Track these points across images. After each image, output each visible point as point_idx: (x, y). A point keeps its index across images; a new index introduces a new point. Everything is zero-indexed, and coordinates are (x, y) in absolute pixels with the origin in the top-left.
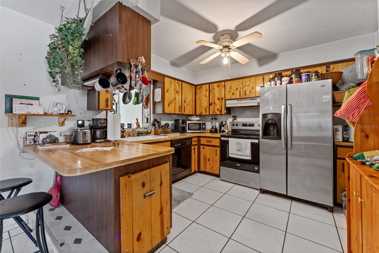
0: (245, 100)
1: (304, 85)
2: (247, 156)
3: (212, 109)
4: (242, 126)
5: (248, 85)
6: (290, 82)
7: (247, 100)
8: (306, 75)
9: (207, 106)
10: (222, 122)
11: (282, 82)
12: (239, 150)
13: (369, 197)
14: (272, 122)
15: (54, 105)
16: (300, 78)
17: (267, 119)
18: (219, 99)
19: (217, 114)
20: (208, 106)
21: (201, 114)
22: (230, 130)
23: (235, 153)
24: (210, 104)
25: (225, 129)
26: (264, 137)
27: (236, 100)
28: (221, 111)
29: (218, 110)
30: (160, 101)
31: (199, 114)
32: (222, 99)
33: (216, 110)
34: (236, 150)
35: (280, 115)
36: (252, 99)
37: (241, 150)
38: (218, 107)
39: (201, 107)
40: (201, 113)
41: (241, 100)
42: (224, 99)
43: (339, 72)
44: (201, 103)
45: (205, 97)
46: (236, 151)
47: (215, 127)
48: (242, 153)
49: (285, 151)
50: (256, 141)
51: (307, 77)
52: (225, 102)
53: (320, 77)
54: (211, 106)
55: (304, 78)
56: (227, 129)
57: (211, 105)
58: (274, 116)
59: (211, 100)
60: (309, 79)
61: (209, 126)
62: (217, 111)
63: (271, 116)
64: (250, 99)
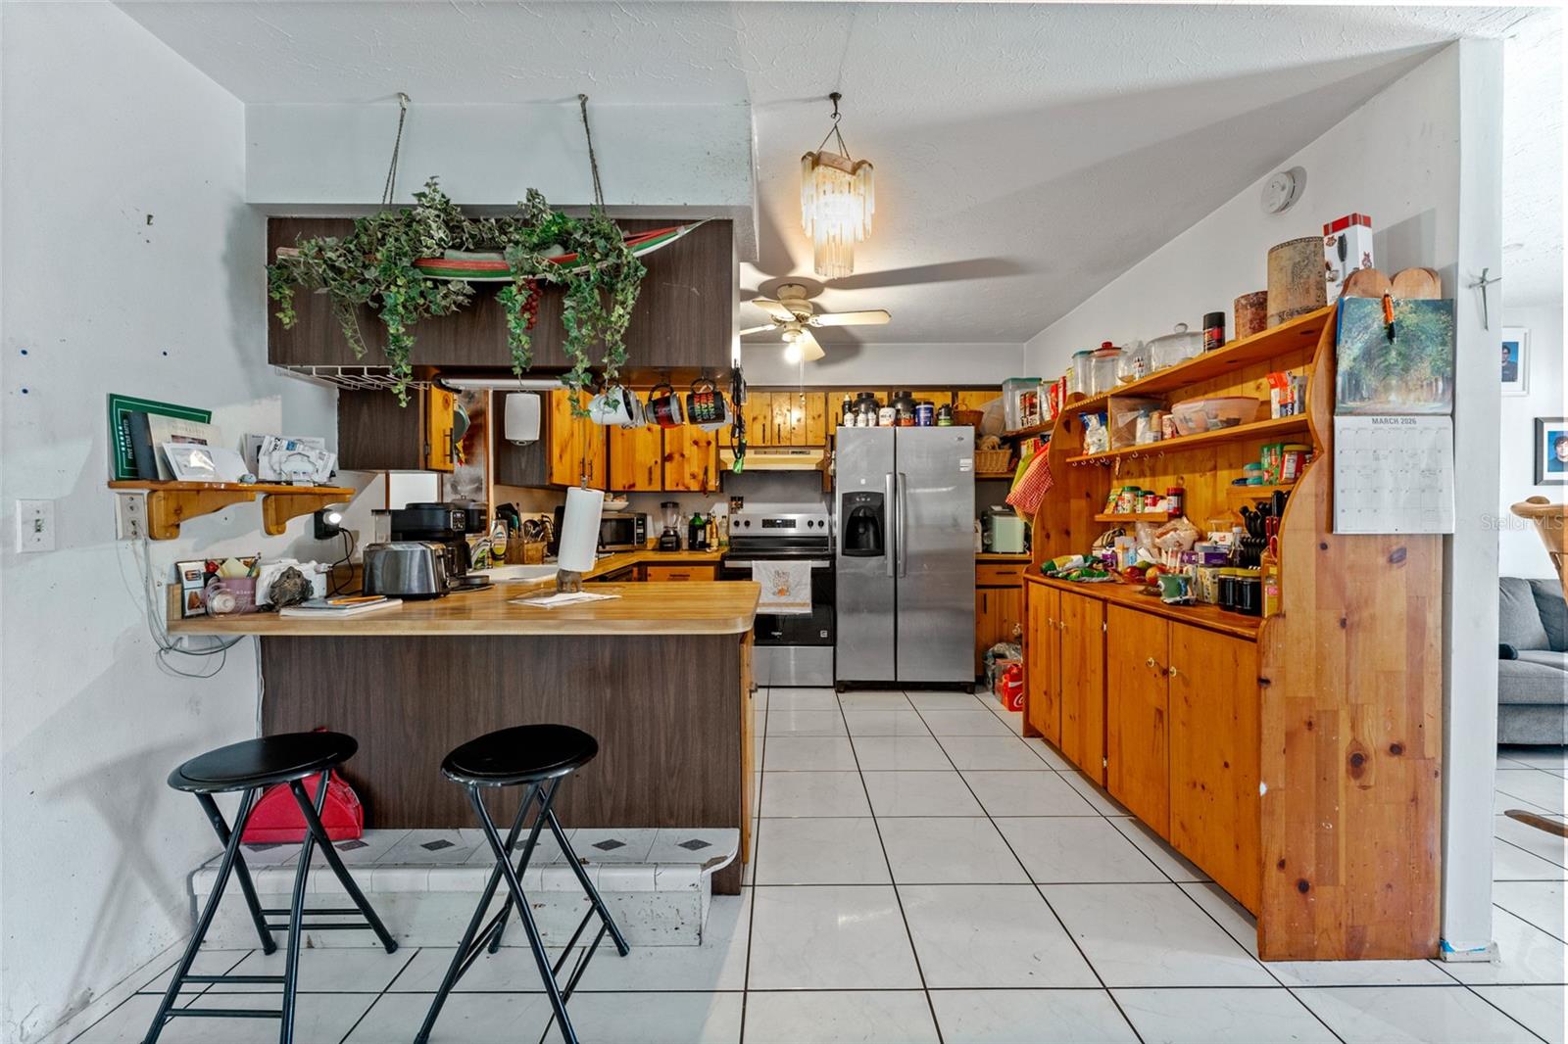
0: (776, 453)
1: (923, 431)
2: (804, 605)
3: (671, 473)
4: (763, 526)
6: (897, 422)
7: (783, 453)
8: (926, 409)
9: (656, 462)
10: (699, 514)
11: (881, 419)
12: (781, 592)
13: (1079, 616)
14: (865, 513)
15: (276, 445)
16: (915, 413)
17: (854, 507)
18: (696, 443)
19: (692, 489)
20: (659, 462)
21: (633, 489)
22: (725, 538)
23: (771, 602)
24: (667, 458)
25: (708, 536)
26: (847, 551)
27: (753, 451)
28: (704, 483)
29: (694, 476)
30: (537, 438)
31: (624, 487)
32: (709, 443)
33: (687, 476)
34: (774, 594)
35: (881, 496)
36: (796, 453)
37: (787, 591)
38: (694, 466)
39: (631, 465)
40: (633, 485)
41: (766, 450)
42: (713, 444)
43: (976, 412)
44: (631, 451)
45: (648, 433)
46: (771, 596)
47: (675, 532)
48: (790, 600)
49: (892, 581)
50: (826, 564)
51: (929, 415)
52: (718, 454)
53: (956, 418)
54: (668, 465)
55: (923, 414)
56: (717, 537)
57: (668, 461)
58: (869, 500)
59: (671, 443)
60: (933, 421)
61: (654, 529)
62: (692, 480)
63: (863, 499)
64: (790, 451)
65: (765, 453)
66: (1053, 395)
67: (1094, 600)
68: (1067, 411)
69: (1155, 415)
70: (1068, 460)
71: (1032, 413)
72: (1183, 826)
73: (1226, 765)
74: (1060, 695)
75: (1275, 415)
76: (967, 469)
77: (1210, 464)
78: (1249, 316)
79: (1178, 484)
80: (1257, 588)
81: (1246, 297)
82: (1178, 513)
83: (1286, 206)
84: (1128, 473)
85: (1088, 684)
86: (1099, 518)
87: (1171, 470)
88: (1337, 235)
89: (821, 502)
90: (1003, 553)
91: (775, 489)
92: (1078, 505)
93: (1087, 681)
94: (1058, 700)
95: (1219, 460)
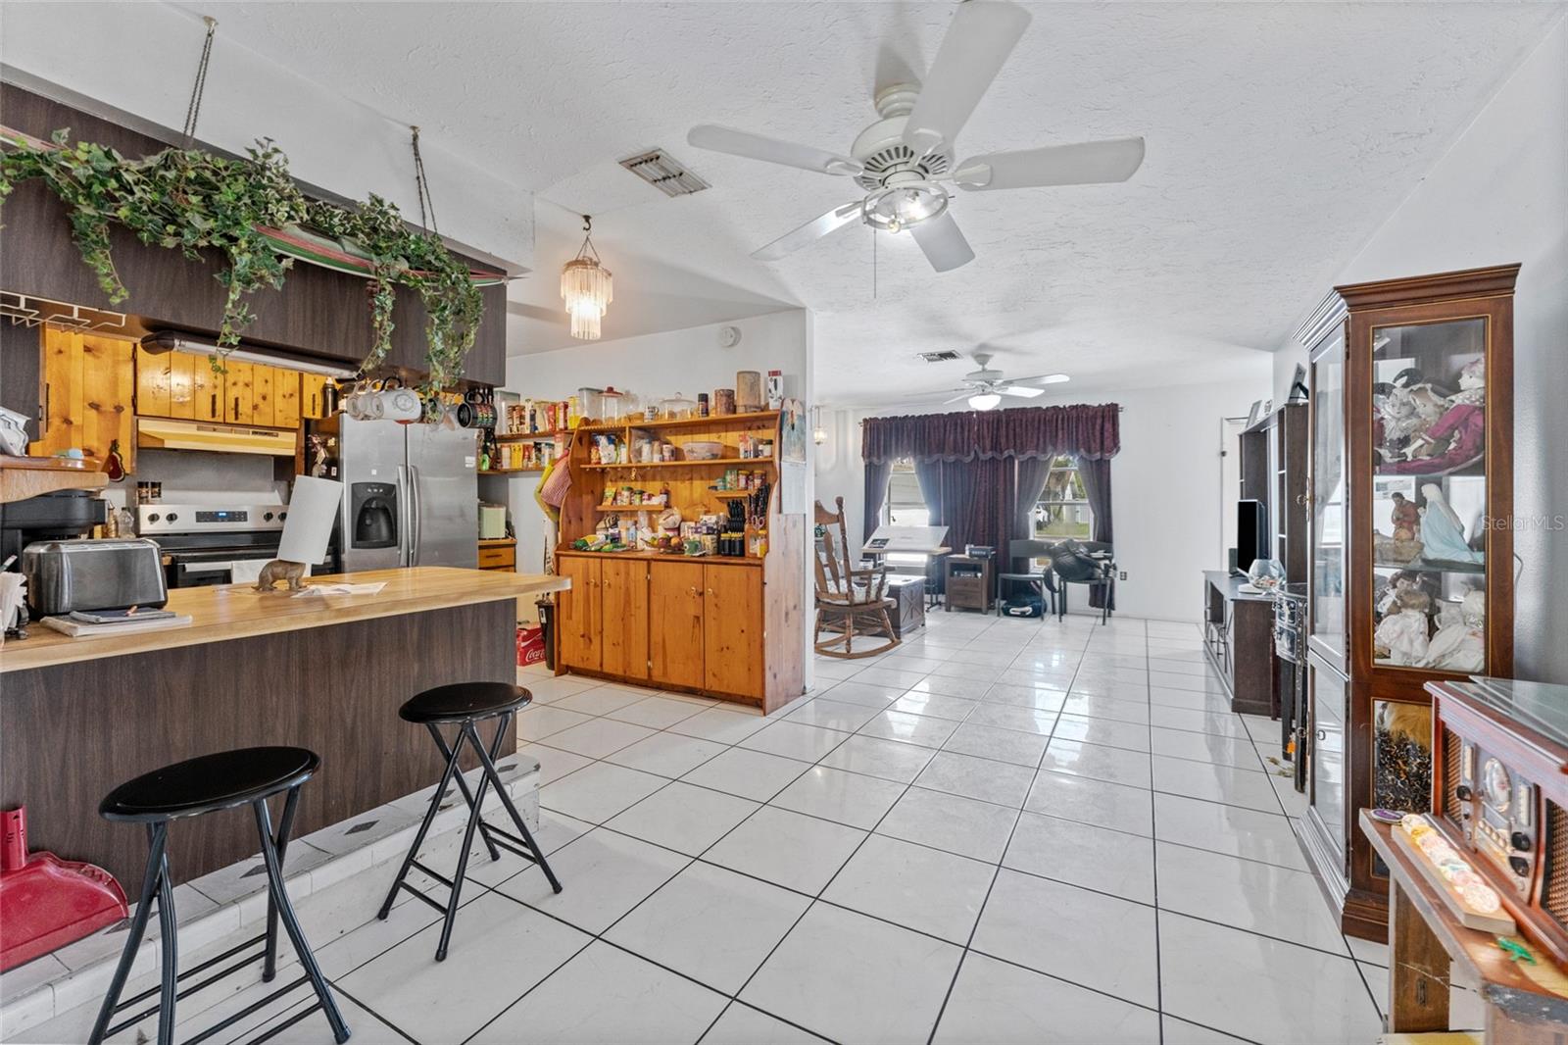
0: (231, 431)
4: (198, 521)
5: (247, 385)
7: (241, 432)
13: (623, 574)
14: (377, 504)
17: (365, 497)
18: (95, 406)
26: (358, 544)
27: (195, 426)
29: (90, 452)
32: (119, 409)
35: (393, 488)
36: (261, 433)
38: (89, 439)
41: (216, 427)
42: (128, 410)
52: (135, 425)
58: (381, 491)
63: (376, 490)
64: (251, 430)
65: (214, 430)
66: (551, 413)
67: (638, 562)
68: (582, 431)
69: (656, 444)
70: (583, 466)
71: (521, 423)
72: (714, 675)
73: (743, 631)
74: (601, 632)
75: (742, 456)
76: (471, 466)
77: (690, 476)
78: (724, 401)
79: (664, 487)
80: (742, 542)
81: (723, 390)
82: (668, 506)
83: (732, 345)
84: (621, 477)
85: (633, 618)
86: (599, 508)
87: (658, 477)
88: (774, 378)
89: (273, 491)
90: (490, 539)
91: (207, 473)
92: (587, 498)
93: (631, 615)
94: (599, 638)
95: (695, 476)
